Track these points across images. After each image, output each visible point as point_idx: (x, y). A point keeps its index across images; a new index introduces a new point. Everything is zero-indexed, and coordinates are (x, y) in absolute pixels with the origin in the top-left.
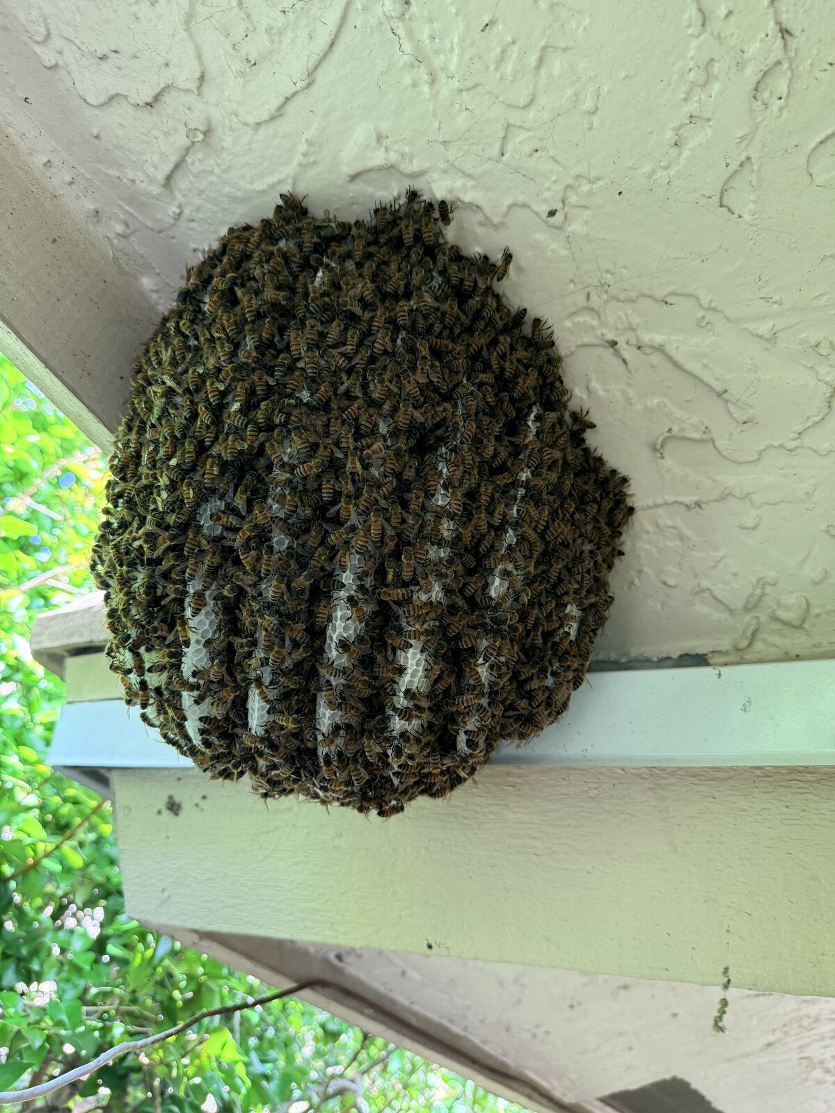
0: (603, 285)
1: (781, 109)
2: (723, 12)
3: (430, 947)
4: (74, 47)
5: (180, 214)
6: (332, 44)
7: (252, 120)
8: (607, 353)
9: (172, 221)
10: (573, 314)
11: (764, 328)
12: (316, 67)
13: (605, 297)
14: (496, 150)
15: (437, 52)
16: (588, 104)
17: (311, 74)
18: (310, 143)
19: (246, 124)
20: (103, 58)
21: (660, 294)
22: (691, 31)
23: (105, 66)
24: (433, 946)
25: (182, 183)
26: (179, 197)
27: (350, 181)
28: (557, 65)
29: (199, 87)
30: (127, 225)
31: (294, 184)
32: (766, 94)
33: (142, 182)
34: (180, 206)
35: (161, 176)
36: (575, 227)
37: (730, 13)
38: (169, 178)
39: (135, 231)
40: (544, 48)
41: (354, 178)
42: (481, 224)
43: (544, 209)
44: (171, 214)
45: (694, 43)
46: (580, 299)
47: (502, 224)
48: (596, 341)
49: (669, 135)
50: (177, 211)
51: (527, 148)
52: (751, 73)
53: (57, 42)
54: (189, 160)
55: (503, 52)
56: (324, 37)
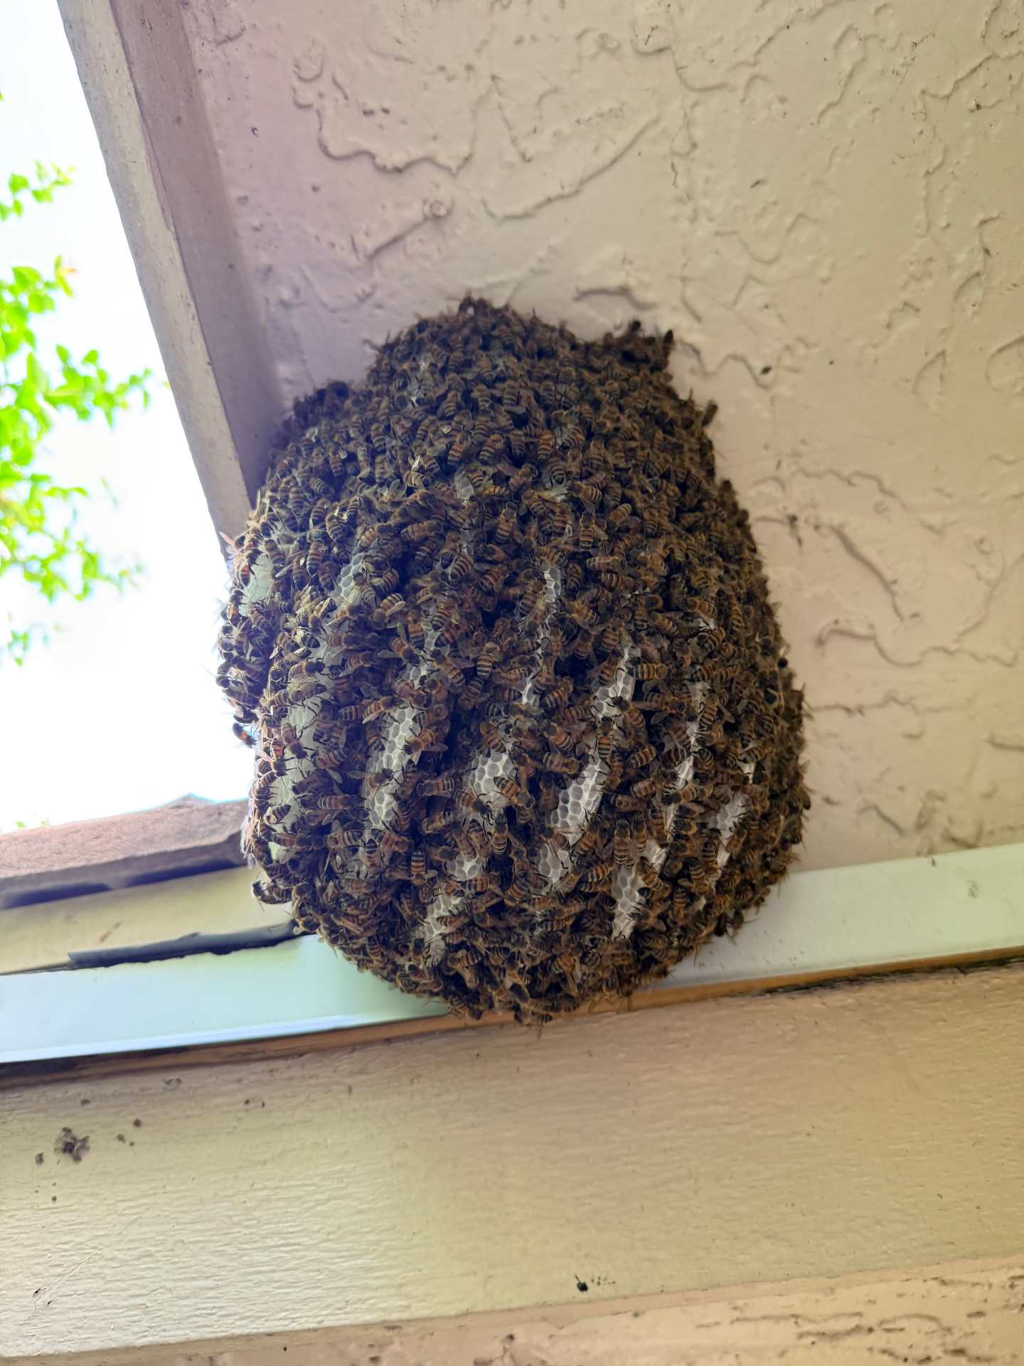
0: (796, 454)
1: (975, 313)
2: (943, 223)
3: (583, 1287)
4: (340, 97)
5: (369, 295)
6: (614, 161)
7: (499, 212)
8: (784, 530)
9: (354, 300)
10: (760, 482)
11: (936, 519)
12: (590, 178)
13: (794, 468)
14: (730, 298)
15: (706, 195)
16: (823, 272)
17: (584, 182)
18: (551, 249)
19: (492, 215)
20: (368, 113)
21: (846, 471)
22: (919, 231)
23: (366, 121)
24: (589, 1284)
25: (389, 261)
26: (377, 276)
27: (577, 299)
28: (805, 233)
29: (459, 168)
30: (297, 292)
31: (516, 290)
32: (964, 299)
33: (342, 249)
34: (374, 287)
35: (370, 245)
36: (783, 390)
37: (948, 225)
38: (379, 250)
39: (303, 304)
40: (801, 215)
41: (583, 295)
42: (693, 371)
43: (759, 365)
44: (359, 291)
45: (919, 242)
46: (771, 465)
47: (714, 374)
48: (775, 515)
49: (883, 317)
50: (368, 289)
51: (761, 301)
52: (957, 277)
53: (325, 85)
54: (409, 239)
55: (764, 209)
56: (608, 152)
